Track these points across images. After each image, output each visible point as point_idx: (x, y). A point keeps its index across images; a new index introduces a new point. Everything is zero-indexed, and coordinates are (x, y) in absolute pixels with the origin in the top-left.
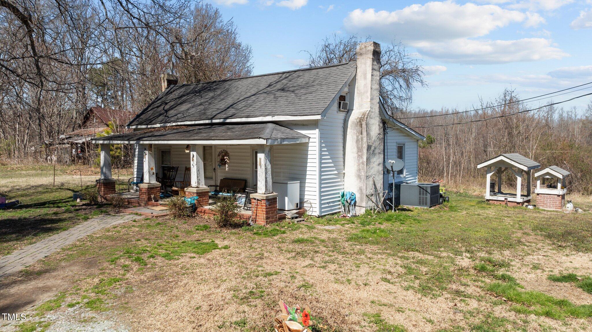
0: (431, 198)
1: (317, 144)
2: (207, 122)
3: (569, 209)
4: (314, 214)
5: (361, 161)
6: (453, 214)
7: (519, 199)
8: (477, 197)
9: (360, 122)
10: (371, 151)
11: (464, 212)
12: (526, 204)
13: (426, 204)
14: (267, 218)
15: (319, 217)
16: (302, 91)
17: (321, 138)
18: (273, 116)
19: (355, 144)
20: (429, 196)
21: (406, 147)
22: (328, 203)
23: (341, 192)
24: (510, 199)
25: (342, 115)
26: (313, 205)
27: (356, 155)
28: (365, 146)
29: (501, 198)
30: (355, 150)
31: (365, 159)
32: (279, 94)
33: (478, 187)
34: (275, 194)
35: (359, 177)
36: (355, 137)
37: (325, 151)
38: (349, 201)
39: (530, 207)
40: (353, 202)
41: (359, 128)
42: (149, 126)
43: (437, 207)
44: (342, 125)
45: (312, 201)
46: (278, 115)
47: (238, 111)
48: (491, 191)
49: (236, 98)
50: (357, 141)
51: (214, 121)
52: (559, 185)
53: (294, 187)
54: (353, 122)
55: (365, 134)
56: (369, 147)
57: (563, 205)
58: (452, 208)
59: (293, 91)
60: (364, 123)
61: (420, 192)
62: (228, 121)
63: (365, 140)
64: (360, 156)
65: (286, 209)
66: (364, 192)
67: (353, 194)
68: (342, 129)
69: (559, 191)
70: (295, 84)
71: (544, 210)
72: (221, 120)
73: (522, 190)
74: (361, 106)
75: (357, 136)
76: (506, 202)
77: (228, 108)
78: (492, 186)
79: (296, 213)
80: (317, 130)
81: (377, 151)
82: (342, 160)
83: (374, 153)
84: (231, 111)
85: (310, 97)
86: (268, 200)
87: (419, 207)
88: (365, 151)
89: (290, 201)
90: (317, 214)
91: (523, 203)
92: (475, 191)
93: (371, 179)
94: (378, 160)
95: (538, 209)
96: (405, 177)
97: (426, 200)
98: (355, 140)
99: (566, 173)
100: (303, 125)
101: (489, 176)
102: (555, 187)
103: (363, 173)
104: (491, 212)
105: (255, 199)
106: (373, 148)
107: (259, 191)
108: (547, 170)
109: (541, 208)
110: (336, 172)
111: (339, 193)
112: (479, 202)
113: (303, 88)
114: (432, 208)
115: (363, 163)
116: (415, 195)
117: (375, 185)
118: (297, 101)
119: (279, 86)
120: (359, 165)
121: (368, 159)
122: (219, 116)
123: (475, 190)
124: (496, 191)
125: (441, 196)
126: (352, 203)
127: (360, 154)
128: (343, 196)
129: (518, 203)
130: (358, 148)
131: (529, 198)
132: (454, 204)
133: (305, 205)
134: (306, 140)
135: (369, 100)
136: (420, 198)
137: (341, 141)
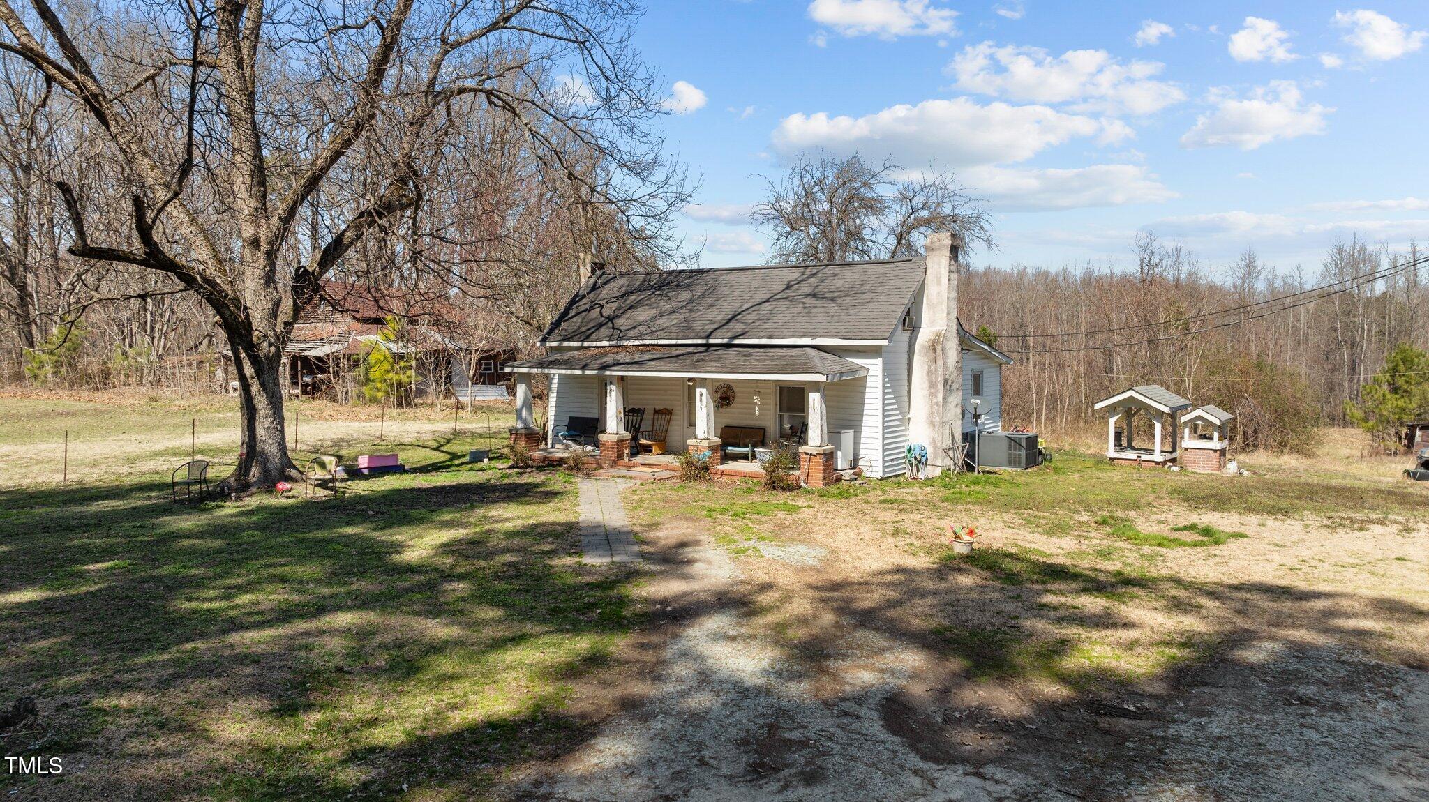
0: (1027, 455)
1: (880, 379)
2: (699, 341)
3: (1231, 471)
4: (873, 475)
5: (934, 401)
6: (1061, 477)
7: (1158, 457)
8: (1094, 456)
9: (933, 346)
10: (948, 387)
11: (1077, 475)
12: (1169, 464)
13: (1020, 464)
14: (824, 479)
15: (881, 480)
16: (848, 300)
17: (885, 369)
18: (814, 337)
19: (925, 376)
20: (1023, 452)
21: (985, 375)
22: (891, 460)
23: (907, 448)
24: (1144, 457)
25: (906, 335)
26: (873, 463)
27: (927, 393)
28: (941, 380)
29: (1131, 455)
30: (926, 385)
31: (940, 399)
32: (810, 302)
33: (1095, 440)
34: (830, 447)
35: (932, 423)
36: (926, 368)
37: (888, 388)
38: (919, 458)
39: (1175, 469)
40: (923, 459)
41: (931, 354)
42: (586, 344)
43: (1036, 468)
44: (906, 350)
45: (872, 458)
46: (820, 337)
47: (750, 327)
48: (1115, 445)
49: (737, 304)
50: (929, 372)
51: (712, 341)
52: (1216, 435)
53: (847, 437)
54: (923, 347)
55: (940, 363)
56: (946, 381)
57: (1222, 466)
58: (1056, 470)
59: (833, 300)
60: (939, 348)
61: (1010, 445)
62: (737, 341)
63: (940, 371)
64: (933, 394)
65: (839, 468)
66: (940, 444)
67: (922, 448)
68: (906, 356)
69: (1216, 444)
70: (833, 288)
71: (1195, 473)
72: (725, 341)
73: (1163, 443)
74: (932, 322)
75: (929, 367)
76: (1139, 461)
77: (730, 320)
78: (1118, 436)
79: (854, 474)
80: (880, 360)
81: (954, 386)
82: (906, 399)
83: (951, 390)
84: (737, 327)
85: (864, 311)
86: (825, 454)
87: (1009, 469)
88: (940, 387)
89: (844, 457)
90: (880, 475)
91: (1164, 463)
92: (1090, 447)
93: (947, 426)
94: (955, 398)
95: (1186, 470)
96: (983, 423)
97: (1020, 458)
98: (925, 372)
99: (1227, 416)
100: (859, 352)
101: (1112, 421)
102: (1211, 438)
103: (937, 418)
104: (1116, 475)
105: (807, 454)
106: (950, 383)
107: (810, 442)
108: (1198, 412)
109: (1190, 469)
110: (900, 417)
111: (903, 447)
112: (1098, 463)
113: (848, 295)
114: (1029, 470)
115: (937, 404)
116: (1002, 451)
117: (953, 435)
118: (844, 316)
119: (805, 288)
120: (932, 406)
121: (944, 398)
122: (718, 333)
123: (1090, 445)
124: (1125, 444)
125: (1040, 453)
126: (920, 461)
127: (933, 390)
128: (909, 451)
129: (1157, 463)
130: (930, 382)
131: (1174, 455)
132: (1060, 465)
133: (861, 463)
134: (863, 374)
135: (945, 315)
136: (1010, 454)
137: (905, 372)
